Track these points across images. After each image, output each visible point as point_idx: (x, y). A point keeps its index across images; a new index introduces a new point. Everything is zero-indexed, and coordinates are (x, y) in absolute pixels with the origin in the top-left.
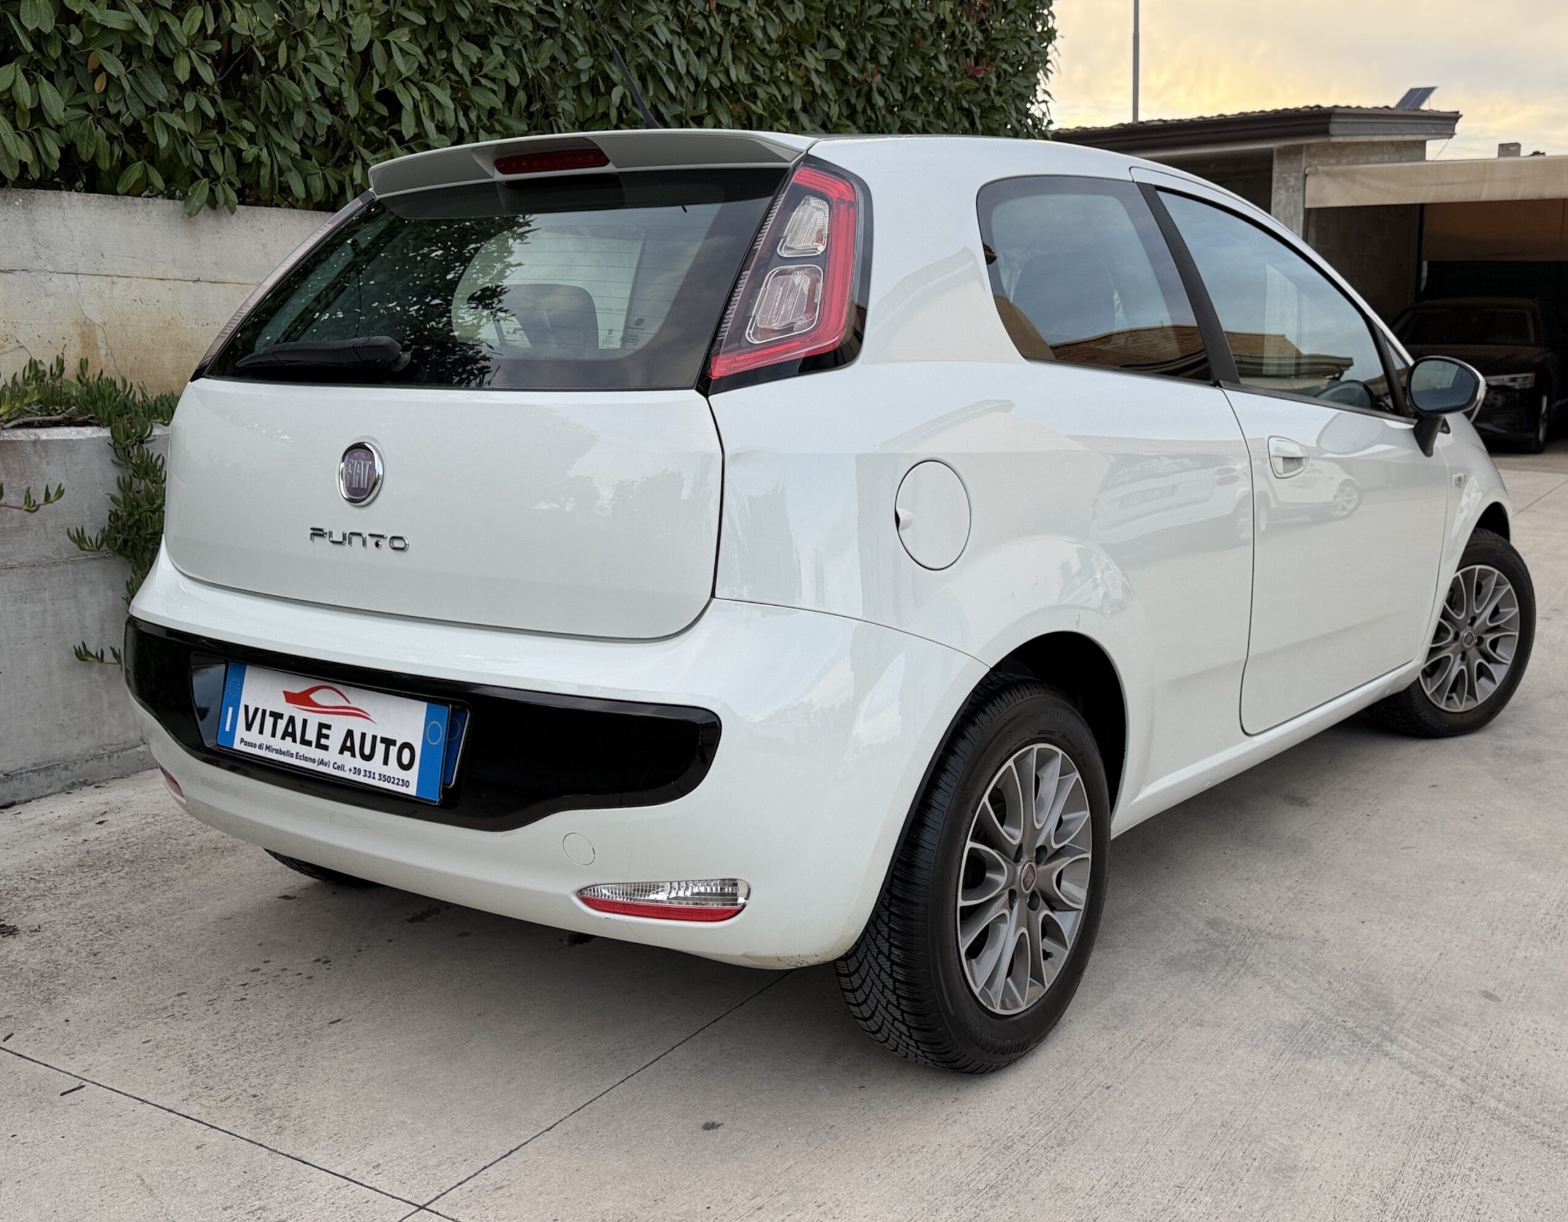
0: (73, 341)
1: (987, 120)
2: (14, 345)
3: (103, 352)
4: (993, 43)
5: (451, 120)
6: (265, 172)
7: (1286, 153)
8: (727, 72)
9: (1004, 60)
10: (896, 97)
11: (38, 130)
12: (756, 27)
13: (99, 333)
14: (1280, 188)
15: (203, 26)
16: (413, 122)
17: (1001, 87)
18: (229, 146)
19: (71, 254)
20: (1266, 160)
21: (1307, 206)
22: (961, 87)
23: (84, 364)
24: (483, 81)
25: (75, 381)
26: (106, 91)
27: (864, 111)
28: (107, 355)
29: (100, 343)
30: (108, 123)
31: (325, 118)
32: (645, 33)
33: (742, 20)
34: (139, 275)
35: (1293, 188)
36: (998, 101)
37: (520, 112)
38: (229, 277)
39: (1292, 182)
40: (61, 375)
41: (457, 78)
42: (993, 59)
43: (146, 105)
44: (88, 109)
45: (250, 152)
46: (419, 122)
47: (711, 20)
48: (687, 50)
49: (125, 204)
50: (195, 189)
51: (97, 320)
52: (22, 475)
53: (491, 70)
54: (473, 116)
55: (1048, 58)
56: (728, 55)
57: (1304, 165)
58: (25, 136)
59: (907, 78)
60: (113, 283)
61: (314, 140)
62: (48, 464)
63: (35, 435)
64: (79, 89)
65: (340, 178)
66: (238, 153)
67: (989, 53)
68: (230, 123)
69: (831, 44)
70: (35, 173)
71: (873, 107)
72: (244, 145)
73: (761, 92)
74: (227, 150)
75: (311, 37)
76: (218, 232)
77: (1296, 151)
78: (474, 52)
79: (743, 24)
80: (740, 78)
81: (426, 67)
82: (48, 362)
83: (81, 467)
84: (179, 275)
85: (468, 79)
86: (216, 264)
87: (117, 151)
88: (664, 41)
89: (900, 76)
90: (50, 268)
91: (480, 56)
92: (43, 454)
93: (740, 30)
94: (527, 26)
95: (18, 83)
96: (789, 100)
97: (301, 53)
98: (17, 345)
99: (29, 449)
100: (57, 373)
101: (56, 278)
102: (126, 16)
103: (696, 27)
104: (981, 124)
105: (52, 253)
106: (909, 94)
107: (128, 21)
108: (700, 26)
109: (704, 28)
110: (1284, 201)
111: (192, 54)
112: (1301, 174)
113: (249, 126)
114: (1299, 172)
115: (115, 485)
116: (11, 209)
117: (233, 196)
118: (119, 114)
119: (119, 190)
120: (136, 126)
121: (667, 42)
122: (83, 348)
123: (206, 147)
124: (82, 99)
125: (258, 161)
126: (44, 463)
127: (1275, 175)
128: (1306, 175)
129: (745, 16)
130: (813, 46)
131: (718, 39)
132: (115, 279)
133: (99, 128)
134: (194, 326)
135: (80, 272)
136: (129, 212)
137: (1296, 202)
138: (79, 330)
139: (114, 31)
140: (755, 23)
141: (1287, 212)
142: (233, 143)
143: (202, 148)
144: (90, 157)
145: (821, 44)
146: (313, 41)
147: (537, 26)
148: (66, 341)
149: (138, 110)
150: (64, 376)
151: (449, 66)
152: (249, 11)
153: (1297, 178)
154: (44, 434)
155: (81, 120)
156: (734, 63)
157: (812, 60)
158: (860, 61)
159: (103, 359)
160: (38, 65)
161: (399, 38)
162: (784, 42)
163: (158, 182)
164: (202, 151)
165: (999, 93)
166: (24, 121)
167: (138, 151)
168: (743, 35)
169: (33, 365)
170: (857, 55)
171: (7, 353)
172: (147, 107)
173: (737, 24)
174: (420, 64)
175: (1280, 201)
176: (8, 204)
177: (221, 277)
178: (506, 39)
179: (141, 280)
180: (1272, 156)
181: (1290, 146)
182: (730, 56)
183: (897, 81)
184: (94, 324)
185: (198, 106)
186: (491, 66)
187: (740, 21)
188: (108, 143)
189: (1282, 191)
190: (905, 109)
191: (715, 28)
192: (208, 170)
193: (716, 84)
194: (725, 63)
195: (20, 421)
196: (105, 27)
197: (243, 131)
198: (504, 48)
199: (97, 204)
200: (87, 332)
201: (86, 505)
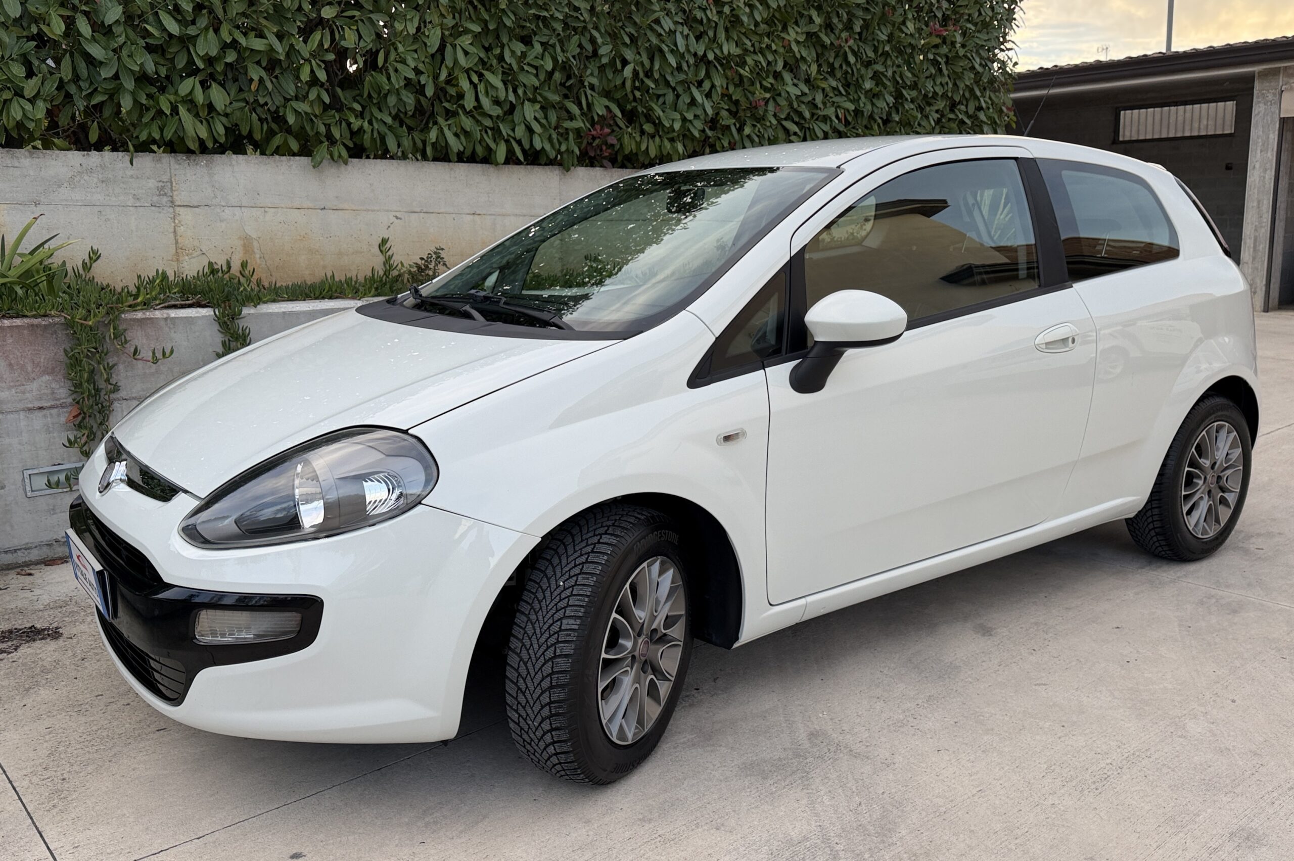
0: (238, 249)
1: (952, 66)
2: (199, 252)
3: (258, 256)
4: (957, 9)
5: (502, 95)
6: (367, 137)
7: (1264, 75)
8: (721, 47)
9: (968, 21)
10: (869, 55)
11: (212, 117)
12: (743, 14)
13: (255, 244)
14: (1259, 102)
15: (321, 44)
16: (473, 99)
17: (967, 41)
18: (344, 120)
19: (237, 194)
20: (1249, 80)
21: (1282, 116)
22: (928, 43)
23: (244, 265)
24: (526, 67)
25: (238, 274)
26: (257, 90)
27: (841, 66)
28: (260, 258)
29: (256, 250)
30: (259, 110)
31: (409, 99)
32: (653, 24)
33: (733, 10)
34: (283, 206)
35: (1271, 102)
36: (961, 52)
37: (557, 87)
38: (345, 206)
39: (1270, 97)
40: (229, 271)
41: (508, 67)
42: (957, 21)
43: (284, 97)
44: (247, 103)
45: (356, 123)
46: (477, 99)
47: (708, 12)
48: (688, 34)
49: (275, 161)
50: (318, 150)
51: (254, 236)
52: (157, 339)
53: (532, 60)
54: (520, 91)
55: (1014, 16)
56: (722, 36)
57: (1281, 84)
58: (204, 122)
59: (878, 41)
60: (265, 212)
61: (406, 113)
62: (175, 332)
63: (168, 314)
64: (241, 90)
65: (423, 138)
66: (349, 124)
67: (954, 17)
68: (346, 105)
69: (811, 21)
70: (210, 145)
71: (848, 63)
72: (352, 120)
73: (749, 60)
74: (344, 123)
75: (399, 45)
76: (338, 177)
77: (1275, 72)
78: (519, 47)
79: (734, 12)
80: (731, 52)
81: (486, 60)
82: (220, 262)
83: (197, 334)
84: (311, 205)
85: (515, 67)
86: (337, 197)
87: (265, 127)
88: (667, 30)
89: (874, 39)
90: (223, 204)
91: (524, 50)
92: (172, 326)
93: (731, 17)
94: (559, 27)
95: (196, 89)
96: (773, 64)
97: (393, 56)
98: (201, 253)
99: (162, 323)
100: (226, 270)
101: (227, 210)
102: (264, 41)
103: (696, 17)
104: (947, 69)
105: (225, 194)
106: (880, 51)
107: (266, 44)
108: (698, 17)
109: (702, 18)
110: (1263, 112)
111: (313, 62)
112: (1278, 90)
113: (358, 107)
114: (1276, 89)
115: (221, 345)
116: (198, 167)
117: (344, 153)
118: (266, 104)
119: (267, 153)
120: (277, 112)
121: (670, 30)
122: (245, 253)
123: (328, 122)
124: (242, 96)
125: (361, 128)
126: (172, 331)
127: (1255, 92)
128: (1282, 91)
129: (734, 6)
130: (796, 23)
131: (714, 25)
132: (267, 209)
133: (254, 113)
134: (321, 238)
135: (243, 205)
136: (277, 166)
137: (1273, 113)
138: (242, 242)
139: (259, 52)
140: (742, 12)
141: (1265, 121)
142: (346, 118)
143: (325, 122)
144: (247, 132)
145: (802, 22)
146: (401, 48)
147: (566, 26)
148: (233, 250)
149: (279, 101)
150: (231, 271)
151: (501, 58)
152: (356, 32)
153: (1274, 94)
154: (173, 313)
155: (242, 109)
156: (727, 40)
157: (793, 34)
158: (837, 32)
159: (258, 261)
160: (212, 76)
161: (463, 42)
162: (769, 22)
163: (294, 146)
164: (325, 125)
165: (963, 46)
166: (204, 112)
167: (280, 126)
168: (735, 21)
169: (210, 264)
170: (834, 27)
171: (194, 258)
172: (285, 99)
173: (728, 13)
174: (480, 58)
175: (1259, 113)
176: (197, 164)
177: (341, 206)
178: (545, 37)
179: (285, 210)
180: (1254, 77)
181: (1270, 68)
182: (723, 36)
183: (870, 43)
184: (252, 238)
185: (319, 96)
186: (532, 57)
187: (731, 11)
188: (259, 123)
189: (1261, 105)
190: (878, 63)
191: (711, 17)
192: (330, 137)
193: (711, 56)
194: (719, 42)
195: (166, 304)
196: (252, 50)
197: (352, 110)
198: (542, 44)
199: (256, 161)
200: (247, 243)
201: (201, 358)
